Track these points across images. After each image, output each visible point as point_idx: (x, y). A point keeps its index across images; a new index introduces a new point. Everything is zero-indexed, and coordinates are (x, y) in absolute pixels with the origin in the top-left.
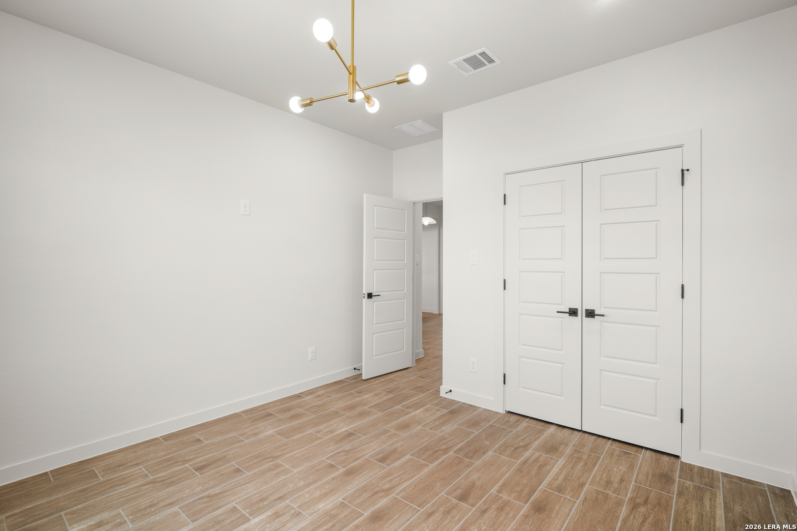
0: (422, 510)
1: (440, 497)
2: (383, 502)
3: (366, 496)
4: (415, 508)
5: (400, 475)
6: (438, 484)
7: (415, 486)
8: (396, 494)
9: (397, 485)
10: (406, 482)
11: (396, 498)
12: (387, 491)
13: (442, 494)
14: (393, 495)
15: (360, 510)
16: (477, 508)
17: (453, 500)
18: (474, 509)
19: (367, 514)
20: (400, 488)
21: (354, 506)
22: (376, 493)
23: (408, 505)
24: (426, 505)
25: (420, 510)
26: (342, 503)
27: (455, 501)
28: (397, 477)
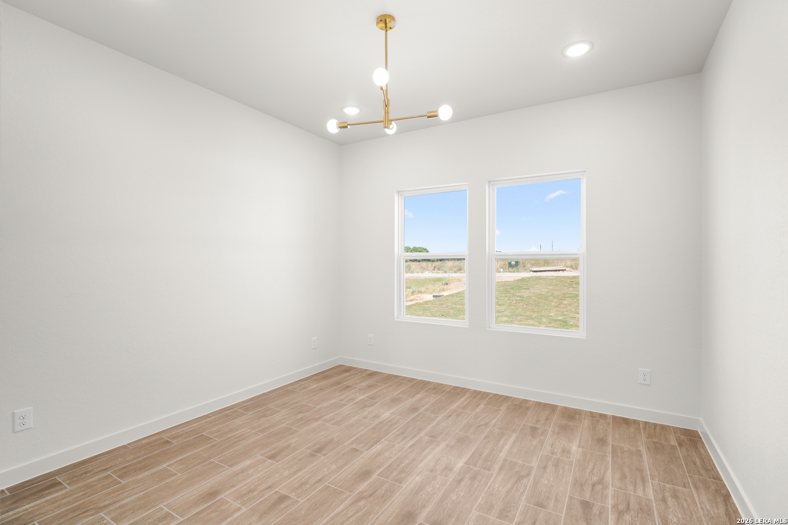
0: (326, 484)
1: (306, 497)
2: (363, 487)
3: (380, 491)
4: (332, 485)
5: (348, 519)
6: (303, 512)
7: (330, 506)
8: (350, 496)
9: (351, 505)
10: (340, 510)
11: (350, 492)
12: (360, 498)
13: (302, 501)
14: (353, 495)
15: (382, 478)
16: (274, 490)
17: (293, 496)
18: (277, 489)
19: (375, 476)
20: (347, 503)
21: (388, 482)
22: (371, 495)
23: (339, 487)
24: (321, 488)
25: (328, 483)
26: (400, 483)
27: (292, 495)
28: (351, 517)
